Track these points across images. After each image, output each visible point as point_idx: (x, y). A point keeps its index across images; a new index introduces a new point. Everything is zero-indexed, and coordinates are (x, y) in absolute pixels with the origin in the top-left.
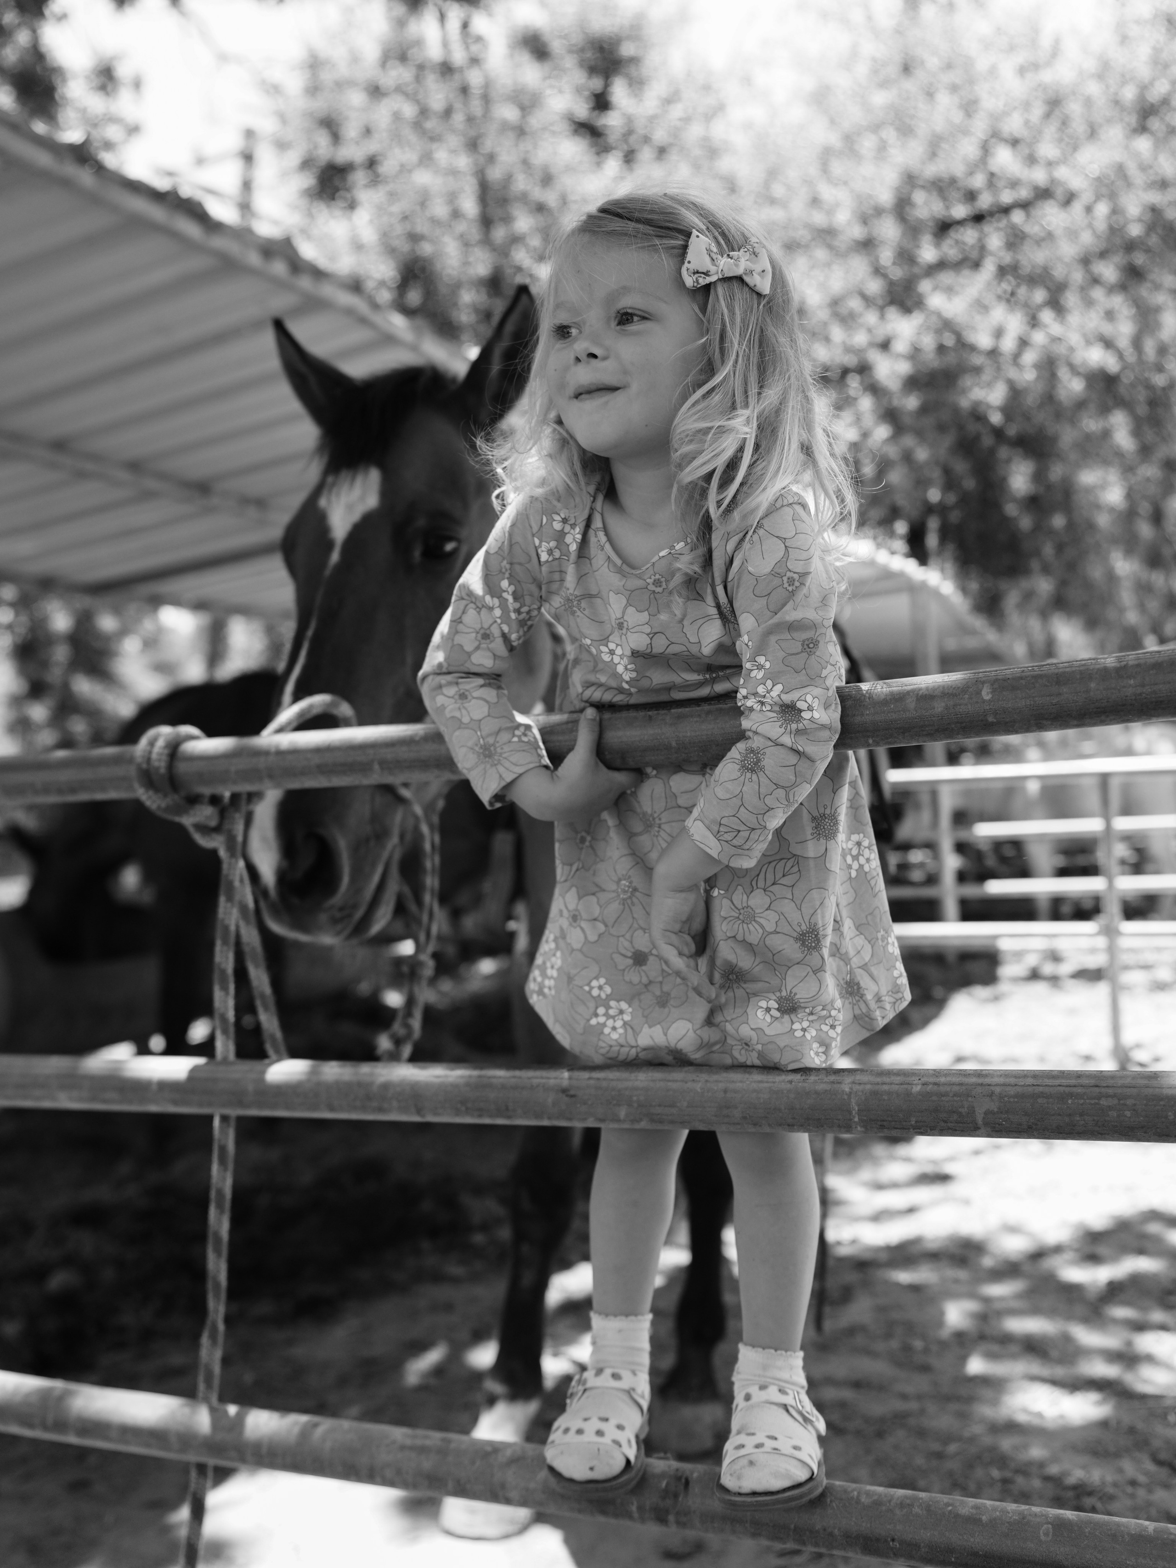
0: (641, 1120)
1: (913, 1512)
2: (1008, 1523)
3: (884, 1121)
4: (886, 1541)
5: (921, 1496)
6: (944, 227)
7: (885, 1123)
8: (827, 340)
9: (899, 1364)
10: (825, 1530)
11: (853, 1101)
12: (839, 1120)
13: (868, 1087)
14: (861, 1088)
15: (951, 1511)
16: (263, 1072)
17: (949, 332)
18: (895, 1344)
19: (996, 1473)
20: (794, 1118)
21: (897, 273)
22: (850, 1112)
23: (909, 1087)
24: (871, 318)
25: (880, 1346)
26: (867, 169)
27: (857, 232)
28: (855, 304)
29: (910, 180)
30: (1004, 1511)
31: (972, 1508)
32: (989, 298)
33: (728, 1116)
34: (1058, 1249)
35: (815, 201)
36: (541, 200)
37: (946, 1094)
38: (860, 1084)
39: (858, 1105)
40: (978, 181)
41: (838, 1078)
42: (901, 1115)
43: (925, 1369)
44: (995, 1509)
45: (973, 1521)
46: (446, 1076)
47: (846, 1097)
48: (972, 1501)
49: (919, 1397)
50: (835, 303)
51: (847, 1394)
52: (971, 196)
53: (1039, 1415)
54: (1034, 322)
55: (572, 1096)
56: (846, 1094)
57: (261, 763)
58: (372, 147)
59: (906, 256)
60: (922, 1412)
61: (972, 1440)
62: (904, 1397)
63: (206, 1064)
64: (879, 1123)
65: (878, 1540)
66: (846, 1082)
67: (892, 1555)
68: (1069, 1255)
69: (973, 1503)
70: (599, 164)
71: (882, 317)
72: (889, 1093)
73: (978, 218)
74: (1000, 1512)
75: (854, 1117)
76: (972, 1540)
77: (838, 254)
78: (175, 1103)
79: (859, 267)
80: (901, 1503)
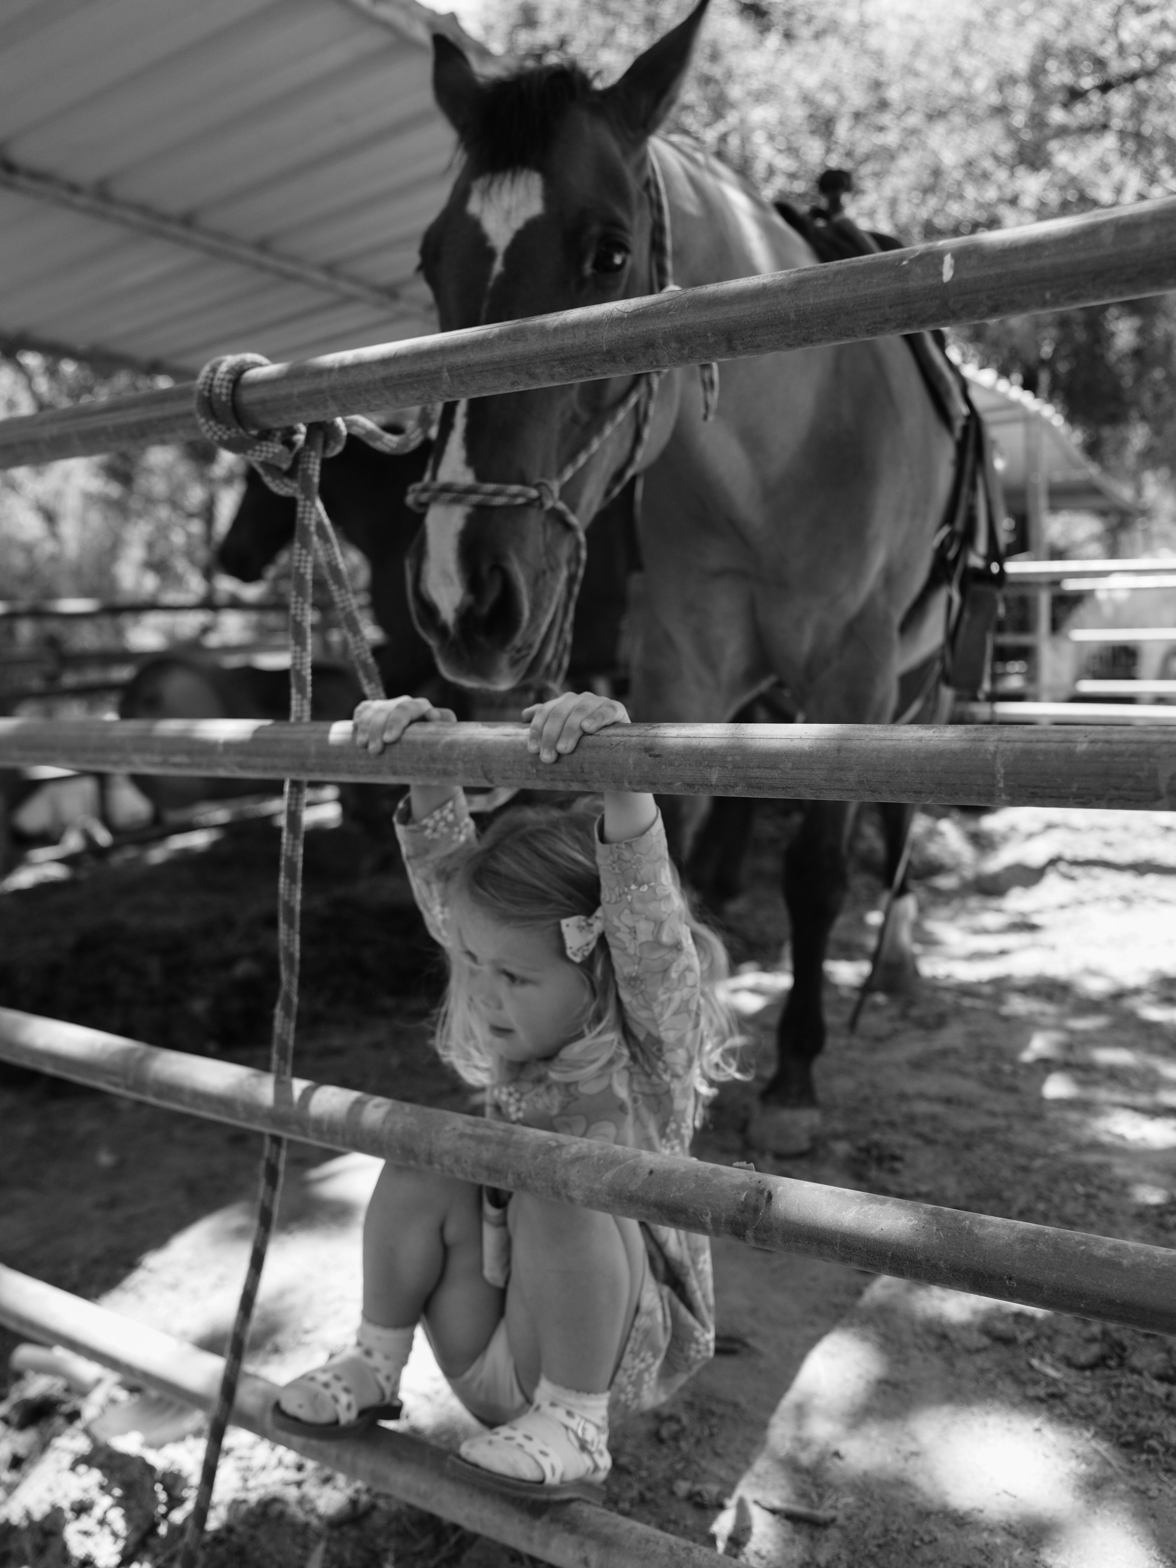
0: (736, 785)
1: (1037, 1249)
2: (1155, 1269)
3: (1036, 787)
4: (1001, 1278)
5: (1046, 1231)
6: (1075, 95)
7: (1037, 790)
8: (961, 197)
9: (988, 1084)
10: (928, 1261)
11: (999, 762)
12: (979, 785)
13: (1019, 745)
14: (1009, 746)
15: (1083, 1251)
16: (327, 732)
17: (1073, 189)
18: (984, 1066)
19: (1080, 1189)
20: (922, 783)
21: (1027, 136)
22: (993, 776)
23: (1072, 745)
24: (1002, 175)
25: (971, 1068)
26: (1005, 41)
27: (994, 99)
28: (988, 164)
29: (1045, 50)
30: (1151, 1256)
31: (1110, 1249)
32: (1113, 158)
33: (841, 780)
34: (1137, 991)
35: (957, 72)
36: (709, 74)
37: (1120, 754)
38: (1008, 741)
39: (1005, 767)
40: (1108, 51)
41: (980, 735)
42: (1059, 780)
43: (1013, 1090)
44: (1139, 1252)
45: (1111, 1264)
46: (517, 735)
47: (989, 757)
48: (1110, 1241)
49: (1007, 1115)
50: (969, 164)
51: (938, 1109)
52: (1100, 63)
53: (1122, 1137)
54: (1152, 178)
55: (656, 756)
56: (990, 754)
57: (324, 383)
58: (563, 28)
59: (1037, 121)
60: (1009, 1128)
61: (1056, 1157)
62: (993, 1114)
63: (271, 725)
64: (1031, 790)
65: (991, 1277)
66: (991, 739)
67: (1007, 1295)
68: (1147, 997)
69: (1111, 1244)
70: (761, 42)
71: (1012, 175)
72: (1046, 753)
73: (1105, 87)
74: (1145, 1256)
75: (999, 782)
76: (1108, 1286)
77: (972, 120)
78: (241, 766)
79: (993, 132)
80: (1023, 1238)
